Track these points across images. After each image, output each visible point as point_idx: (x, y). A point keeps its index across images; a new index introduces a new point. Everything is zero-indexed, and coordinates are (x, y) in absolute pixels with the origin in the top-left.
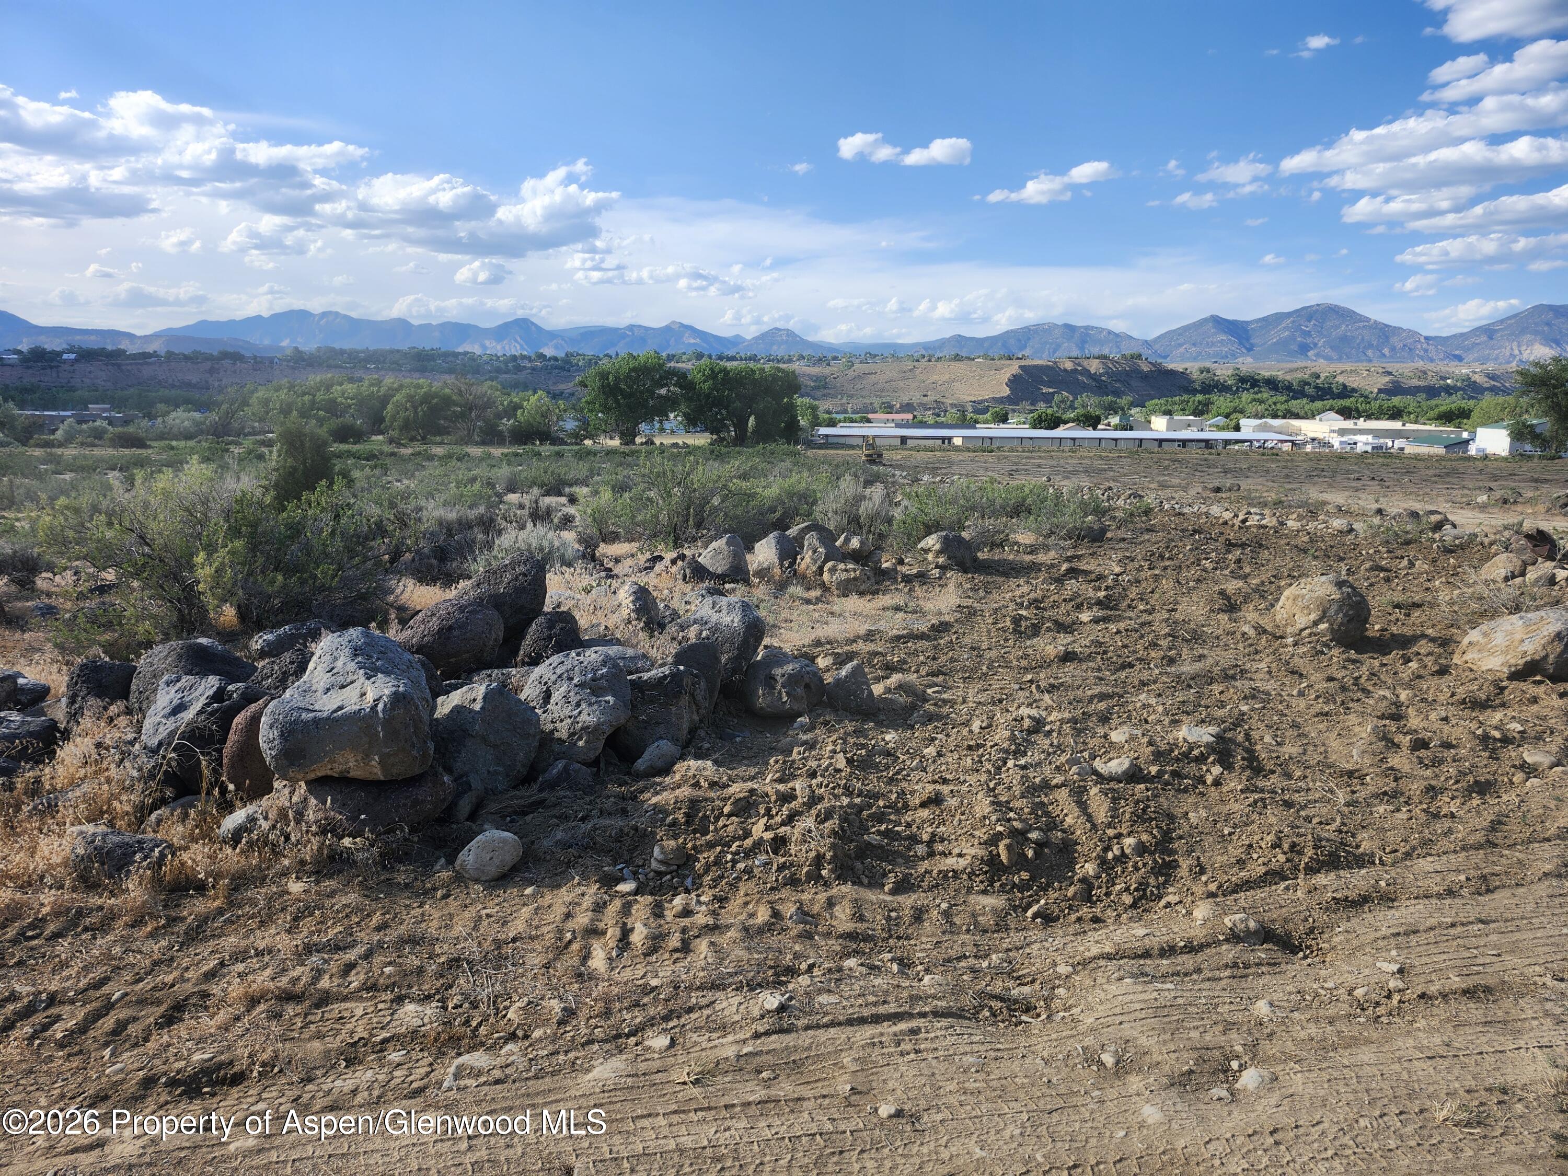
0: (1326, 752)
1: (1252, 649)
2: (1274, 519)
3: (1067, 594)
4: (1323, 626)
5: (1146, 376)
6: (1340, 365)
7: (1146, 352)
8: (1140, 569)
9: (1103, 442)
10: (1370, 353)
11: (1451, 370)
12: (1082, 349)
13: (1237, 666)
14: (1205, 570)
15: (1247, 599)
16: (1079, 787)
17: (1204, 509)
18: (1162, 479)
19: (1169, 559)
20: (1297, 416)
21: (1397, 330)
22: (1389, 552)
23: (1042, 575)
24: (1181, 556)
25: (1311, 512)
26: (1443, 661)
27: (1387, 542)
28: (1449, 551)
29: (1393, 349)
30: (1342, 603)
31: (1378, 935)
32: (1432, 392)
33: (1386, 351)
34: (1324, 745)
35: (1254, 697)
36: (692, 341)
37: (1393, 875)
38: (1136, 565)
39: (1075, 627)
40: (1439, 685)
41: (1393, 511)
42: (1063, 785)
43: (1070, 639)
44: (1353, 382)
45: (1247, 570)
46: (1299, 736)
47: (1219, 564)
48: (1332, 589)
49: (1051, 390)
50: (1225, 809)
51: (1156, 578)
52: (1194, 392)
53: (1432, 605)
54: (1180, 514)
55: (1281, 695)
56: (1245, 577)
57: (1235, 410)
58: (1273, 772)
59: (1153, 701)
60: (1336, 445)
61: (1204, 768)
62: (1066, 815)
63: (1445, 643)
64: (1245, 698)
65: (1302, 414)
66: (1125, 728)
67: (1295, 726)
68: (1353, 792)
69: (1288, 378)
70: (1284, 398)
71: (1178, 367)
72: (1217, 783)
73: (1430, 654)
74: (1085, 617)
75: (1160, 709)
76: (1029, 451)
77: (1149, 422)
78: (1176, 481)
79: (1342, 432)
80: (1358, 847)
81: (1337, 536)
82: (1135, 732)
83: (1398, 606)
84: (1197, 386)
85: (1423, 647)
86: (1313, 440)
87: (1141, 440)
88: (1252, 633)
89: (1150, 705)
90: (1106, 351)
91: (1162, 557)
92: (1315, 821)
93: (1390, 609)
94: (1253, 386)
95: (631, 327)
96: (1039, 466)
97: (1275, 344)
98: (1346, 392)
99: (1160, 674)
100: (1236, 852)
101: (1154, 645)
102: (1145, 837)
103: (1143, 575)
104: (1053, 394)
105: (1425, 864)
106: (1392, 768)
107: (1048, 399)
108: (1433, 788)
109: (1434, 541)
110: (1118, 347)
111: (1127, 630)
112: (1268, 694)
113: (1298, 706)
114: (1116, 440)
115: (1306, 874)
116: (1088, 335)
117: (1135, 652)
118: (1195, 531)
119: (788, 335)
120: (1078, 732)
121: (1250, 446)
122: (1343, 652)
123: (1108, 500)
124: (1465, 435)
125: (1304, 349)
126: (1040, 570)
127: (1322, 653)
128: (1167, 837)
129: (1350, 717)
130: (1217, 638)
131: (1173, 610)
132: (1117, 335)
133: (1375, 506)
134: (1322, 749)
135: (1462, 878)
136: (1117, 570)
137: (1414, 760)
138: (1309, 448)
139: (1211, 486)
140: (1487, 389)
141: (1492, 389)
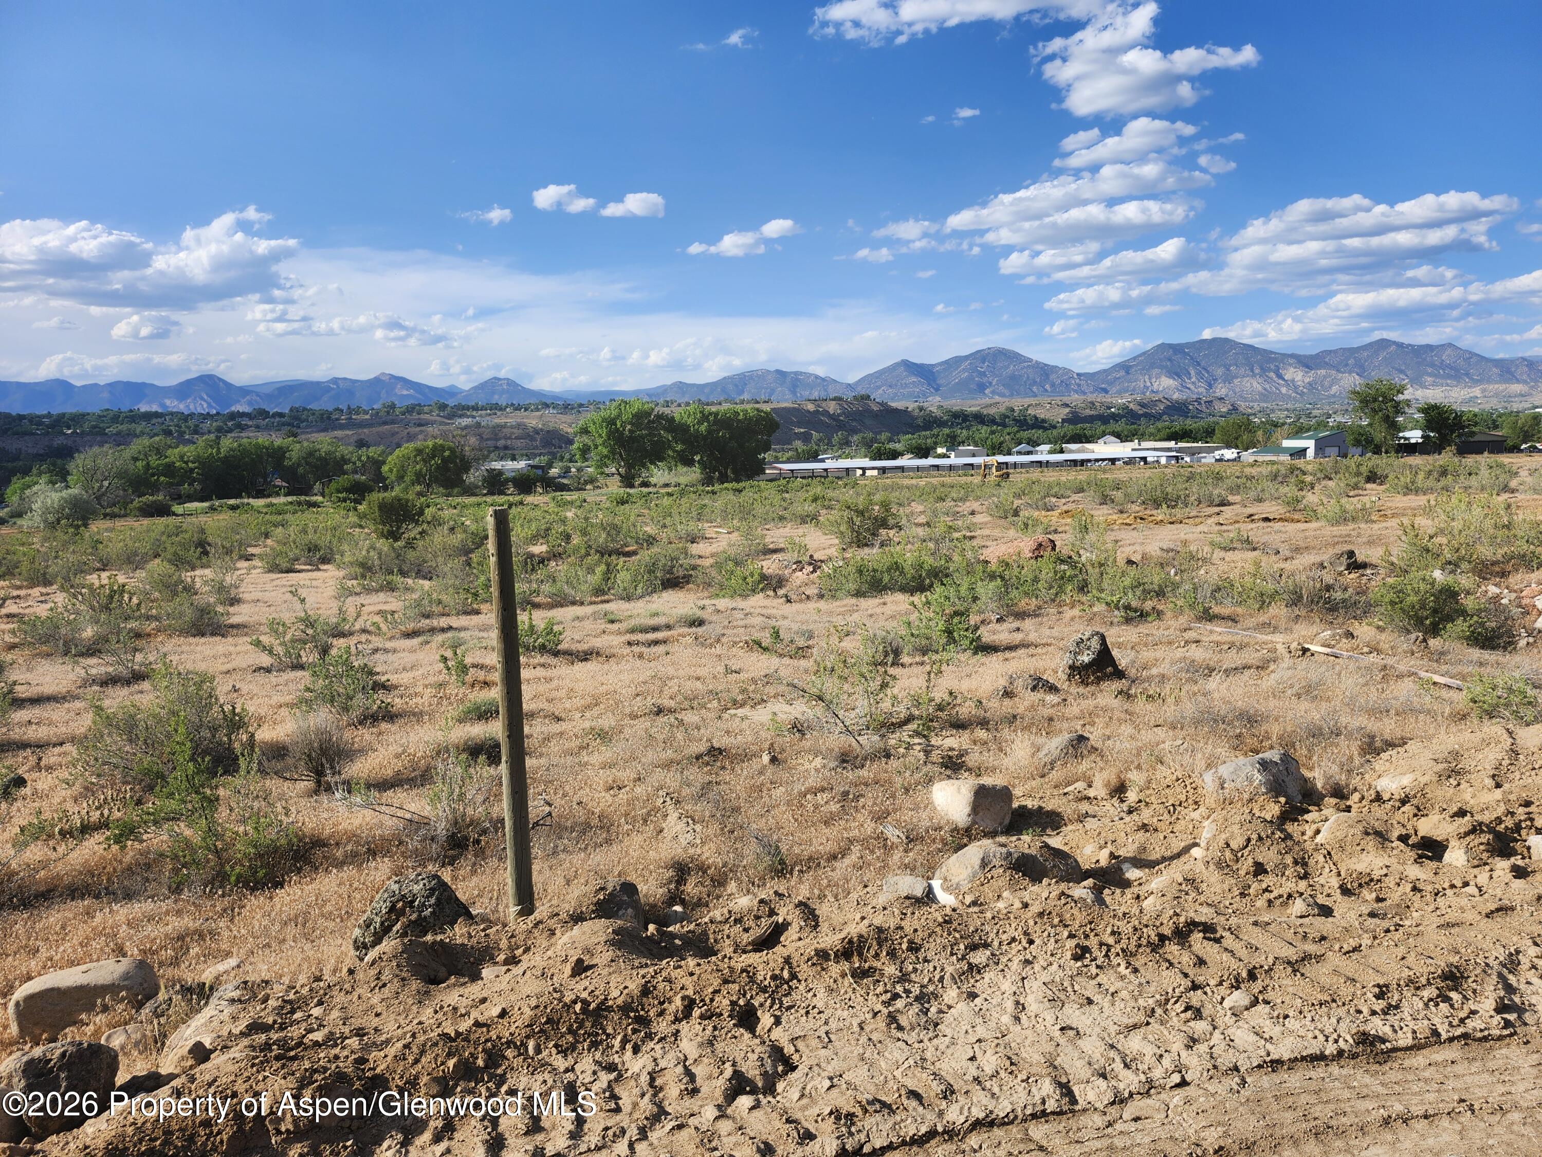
6: (1024, 400)
11: (1110, 400)
12: (809, 392)
21: (1054, 369)
29: (1054, 385)
32: (1106, 418)
33: (1047, 387)
36: (405, 392)
44: (1041, 414)
49: (800, 431)
69: (989, 412)
71: (900, 406)
84: (920, 422)
94: (964, 420)
95: (335, 380)
97: (957, 384)
98: (1037, 423)
104: (805, 434)
107: (802, 438)
116: (797, 379)
119: (508, 384)
125: (982, 388)
132: (823, 379)
140: (1142, 415)
141: (1145, 415)
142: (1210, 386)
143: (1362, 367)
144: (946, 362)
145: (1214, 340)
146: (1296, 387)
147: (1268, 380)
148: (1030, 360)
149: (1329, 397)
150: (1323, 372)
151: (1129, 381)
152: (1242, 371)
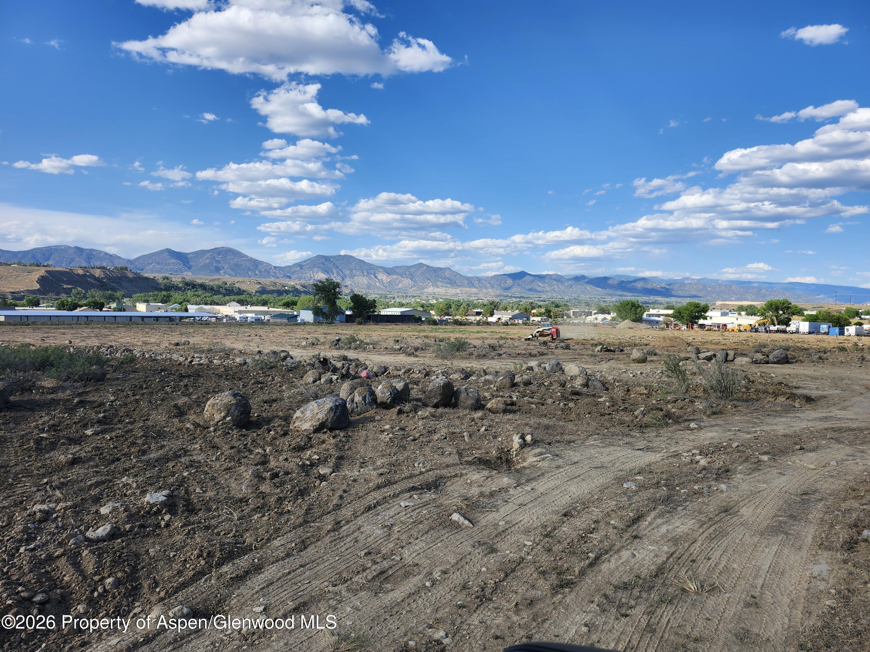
0: (229, 490)
1: (192, 437)
2: (207, 359)
3: (76, 419)
4: (228, 419)
5: (131, 280)
6: (236, 278)
7: (130, 267)
8: (127, 396)
9: (107, 318)
10: (250, 273)
11: (287, 282)
12: (89, 262)
13: (183, 448)
14: (167, 393)
15: (190, 408)
16: (75, 553)
17: (169, 356)
18: (145, 339)
19: (146, 388)
20: (218, 304)
21: (261, 263)
22: (263, 373)
23: (61, 407)
24: (153, 385)
25: (227, 354)
26: (285, 429)
27: (262, 368)
28: (290, 370)
29: (260, 272)
30: (237, 405)
31: (254, 592)
32: (280, 293)
33: (257, 272)
34: (228, 487)
35: (191, 466)
37: (261, 553)
38: (125, 394)
39: (82, 439)
40: (284, 441)
41: (266, 351)
42: (63, 555)
43: (78, 448)
44: (243, 287)
45: (191, 390)
46: (215, 484)
47: (175, 389)
48: (231, 398)
49: (69, 286)
50: (170, 541)
51: (137, 401)
52: (161, 290)
53: (281, 399)
54: (154, 360)
55: (207, 462)
56: (189, 395)
57: (184, 301)
58: (201, 510)
59: (130, 481)
60: (238, 319)
61: (160, 518)
62: (65, 575)
63: (287, 419)
64: (187, 467)
65: (220, 303)
66: (110, 504)
67: (213, 479)
68: (242, 511)
69: (211, 284)
70: (210, 294)
71: (151, 276)
72: (167, 525)
73: (279, 426)
74: (89, 432)
75: (134, 485)
76: (56, 325)
77: (135, 306)
78: (153, 340)
79: (240, 312)
80: (244, 542)
81: (238, 367)
82: (116, 505)
83: (265, 402)
84: (162, 287)
85: (277, 422)
86: (227, 316)
87: (131, 317)
88: (192, 427)
89: (128, 484)
90: (104, 264)
91: (141, 388)
92: (222, 534)
93: (262, 404)
94: (193, 288)
96: (64, 334)
97: (202, 266)
98: (240, 292)
99: (137, 462)
100: (177, 567)
101: (133, 444)
102: (119, 575)
103: (129, 400)
104: (71, 289)
105: (276, 543)
106: (261, 493)
107: (68, 292)
108: (280, 498)
109: (283, 366)
110: (112, 263)
111: (117, 437)
112: (199, 462)
113: (216, 466)
114: (115, 317)
115: (216, 568)
117: (121, 450)
118: (162, 370)
120: (76, 514)
121: (194, 320)
122: (239, 432)
123: (110, 354)
124: (295, 313)
125: (218, 270)
126: (59, 404)
127: (229, 433)
128: (135, 570)
129: (241, 468)
130: (172, 433)
131: (147, 420)
132: (111, 256)
133: (257, 349)
134: (227, 490)
135: (293, 545)
136: (112, 398)
137: (272, 485)
138: (225, 320)
139: (173, 342)
140: (302, 292)
141: (304, 292)
142: (343, 279)
143: (412, 275)
144: (196, 253)
145: (345, 256)
146: (383, 283)
147: (370, 278)
148: (247, 257)
149: (397, 289)
150: (395, 277)
151: (302, 273)
152: (358, 273)
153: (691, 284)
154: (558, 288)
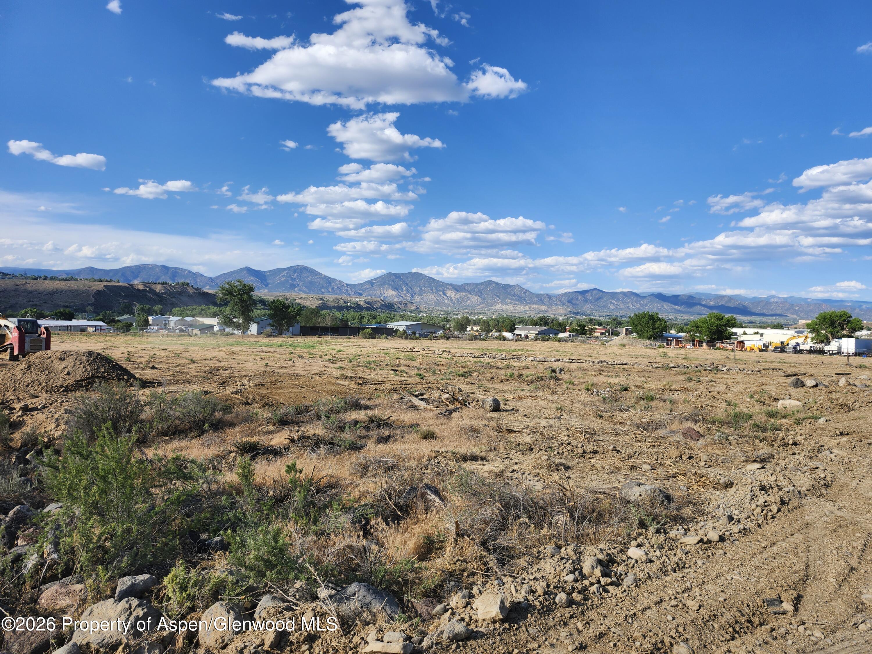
5: (191, 296)
6: (301, 295)
11: (352, 299)
21: (334, 280)
33: (330, 290)
44: (304, 303)
71: (212, 291)
97: (278, 283)
110: (195, 280)
116: (176, 272)
125: (293, 287)
132: (194, 274)
140: (365, 308)
141: (367, 308)
142: (412, 296)
143: (481, 293)
144: (274, 271)
145: (415, 273)
146: (452, 300)
147: (439, 295)
148: (321, 274)
149: (466, 306)
150: (464, 294)
151: (373, 291)
152: (427, 290)
153: (777, 302)
154: (633, 305)
